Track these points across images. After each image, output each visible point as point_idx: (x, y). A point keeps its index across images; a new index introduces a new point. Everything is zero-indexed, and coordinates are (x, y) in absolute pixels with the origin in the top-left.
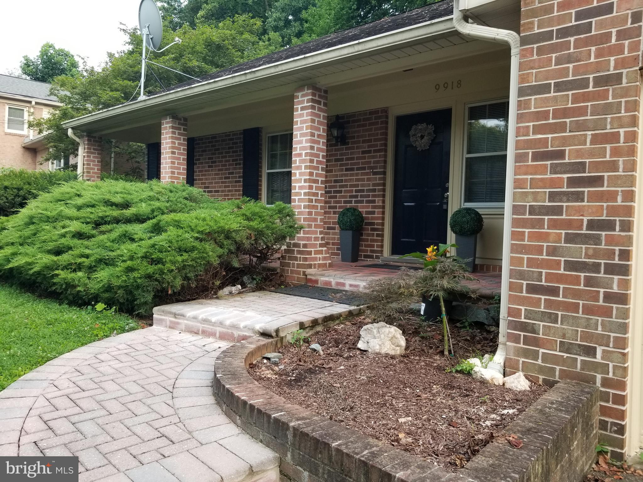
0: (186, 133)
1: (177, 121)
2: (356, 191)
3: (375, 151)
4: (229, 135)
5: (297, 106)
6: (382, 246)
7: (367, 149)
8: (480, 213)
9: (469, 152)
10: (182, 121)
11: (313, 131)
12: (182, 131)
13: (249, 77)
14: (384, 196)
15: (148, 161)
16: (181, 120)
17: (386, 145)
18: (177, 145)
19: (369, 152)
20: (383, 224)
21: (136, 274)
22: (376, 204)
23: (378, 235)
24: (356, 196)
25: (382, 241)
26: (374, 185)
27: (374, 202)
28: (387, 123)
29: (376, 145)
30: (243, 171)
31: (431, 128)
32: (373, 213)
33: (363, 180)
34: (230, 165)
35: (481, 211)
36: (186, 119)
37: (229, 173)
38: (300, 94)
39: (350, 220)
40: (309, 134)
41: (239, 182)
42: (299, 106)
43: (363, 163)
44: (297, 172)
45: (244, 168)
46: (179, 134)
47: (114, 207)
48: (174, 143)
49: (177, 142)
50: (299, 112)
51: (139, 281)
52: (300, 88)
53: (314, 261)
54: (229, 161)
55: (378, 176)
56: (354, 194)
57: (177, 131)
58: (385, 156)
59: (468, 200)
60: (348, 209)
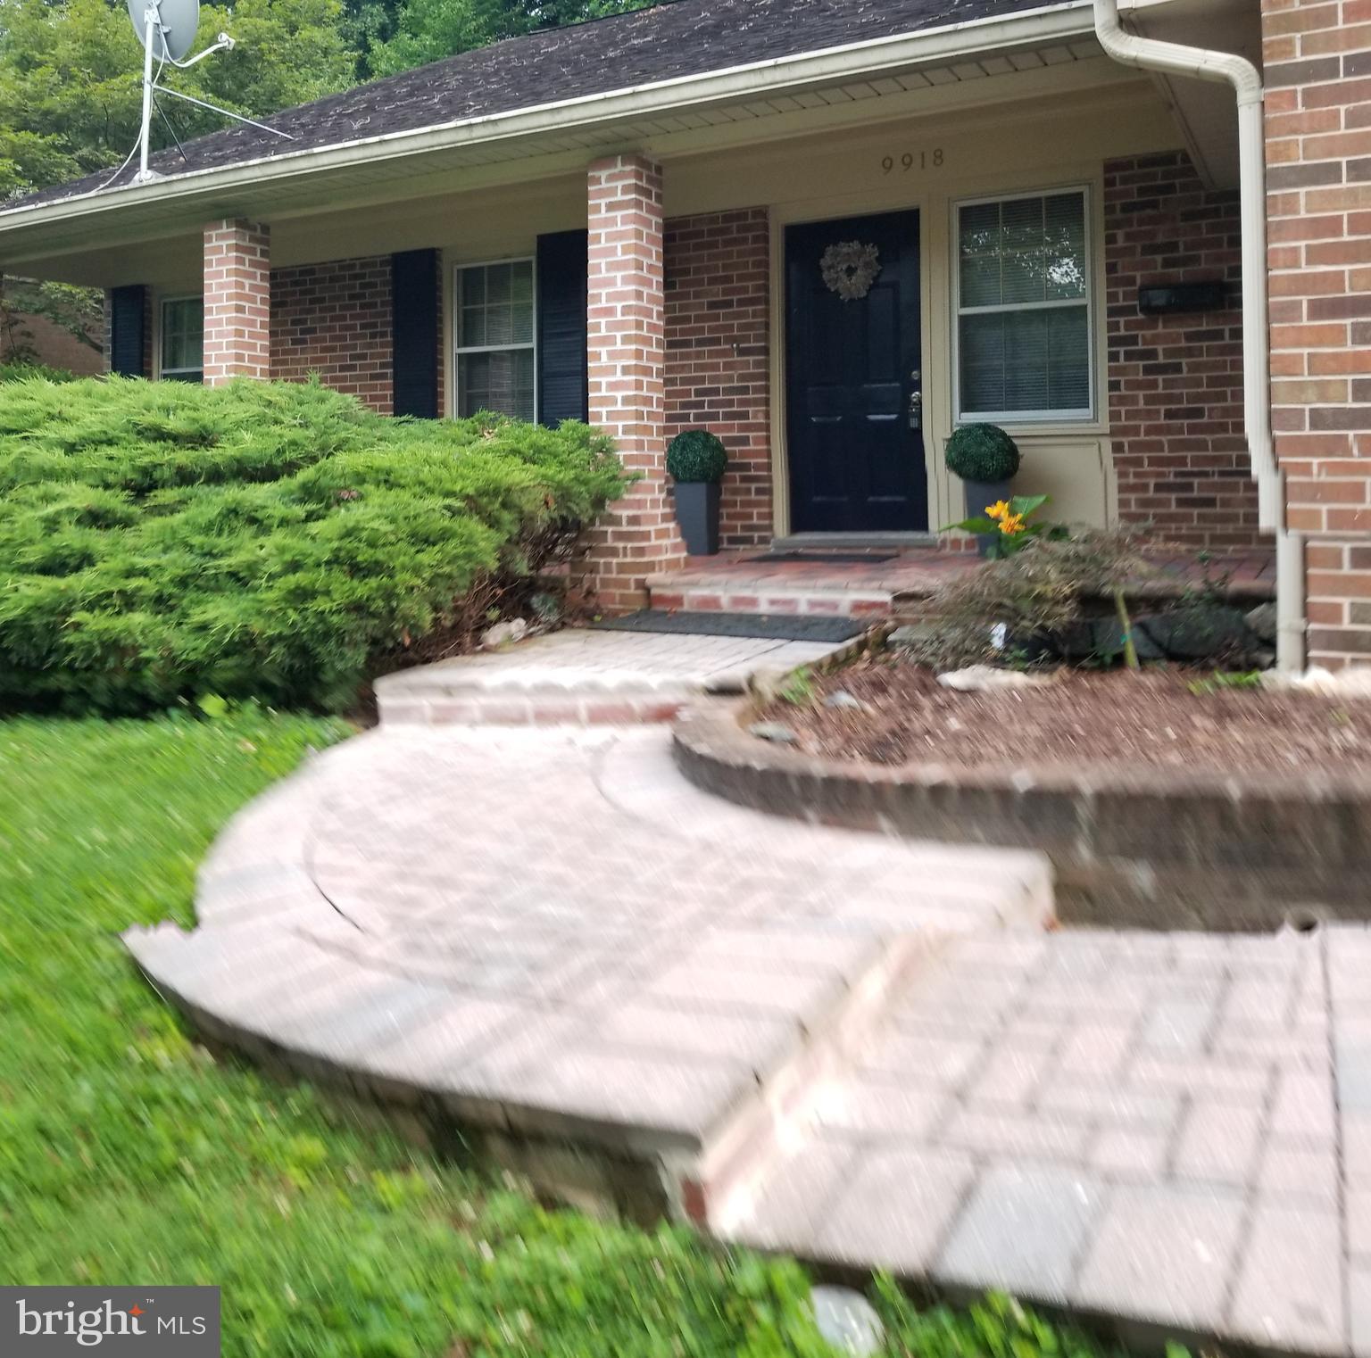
0: (266, 260)
1: (248, 233)
2: (698, 393)
3: (741, 303)
4: (352, 267)
5: (598, 201)
6: (770, 516)
7: (721, 298)
8: (1008, 433)
9: (964, 304)
10: (258, 233)
11: (641, 258)
12: (258, 258)
13: (478, 132)
14: (767, 402)
15: (114, 330)
16: (255, 229)
17: (766, 288)
18: (247, 291)
19: (729, 304)
20: (769, 467)
21: (322, 604)
22: (751, 421)
23: (759, 491)
24: (700, 405)
25: (770, 504)
26: (742, 378)
27: (745, 415)
28: (766, 239)
29: (745, 290)
30: (394, 352)
31: (872, 251)
32: (745, 441)
33: (715, 367)
34: (354, 337)
35: (1010, 431)
36: (266, 229)
37: (353, 357)
38: (604, 174)
39: (702, 460)
40: (633, 264)
41: (383, 376)
42: (603, 202)
43: (711, 330)
44: (604, 350)
45: (395, 344)
46: (253, 264)
47: (171, 443)
48: (242, 286)
49: (247, 282)
50: (603, 214)
51: (335, 619)
52: (604, 160)
53: (657, 554)
54: (353, 327)
55: (751, 359)
56: (693, 398)
57: (247, 258)
58: (767, 313)
59: (967, 406)
60: (692, 434)
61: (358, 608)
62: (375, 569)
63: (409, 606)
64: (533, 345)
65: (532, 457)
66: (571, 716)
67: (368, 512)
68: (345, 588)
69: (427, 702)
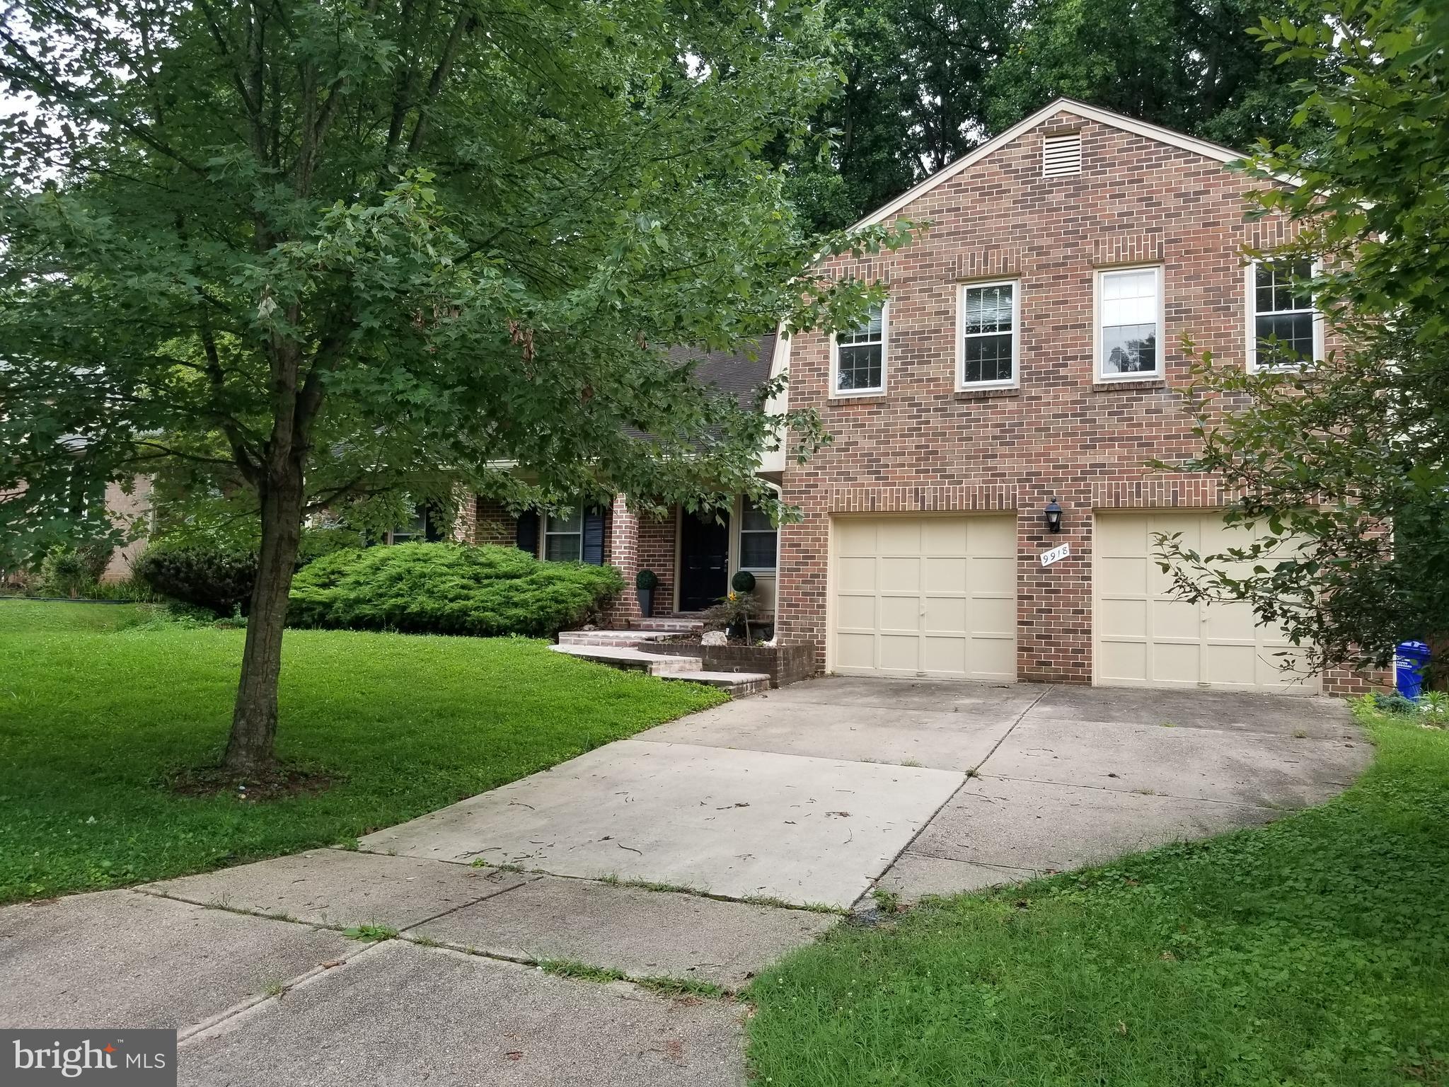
2: (648, 556)
6: (672, 604)
8: (753, 574)
9: (743, 529)
14: (674, 561)
17: (675, 517)
20: (673, 585)
22: (668, 568)
23: (669, 594)
24: (649, 561)
25: (672, 600)
26: (666, 551)
27: (667, 566)
30: (518, 533)
32: (666, 575)
33: (655, 546)
39: (648, 581)
43: (654, 532)
44: (618, 540)
45: (518, 530)
53: (633, 611)
55: (669, 544)
56: (646, 558)
59: (743, 565)
60: (645, 571)
61: (558, 612)
62: (563, 602)
63: (573, 612)
64: (580, 533)
65: (599, 574)
66: (611, 644)
67: (559, 586)
68: (555, 606)
69: (573, 638)
